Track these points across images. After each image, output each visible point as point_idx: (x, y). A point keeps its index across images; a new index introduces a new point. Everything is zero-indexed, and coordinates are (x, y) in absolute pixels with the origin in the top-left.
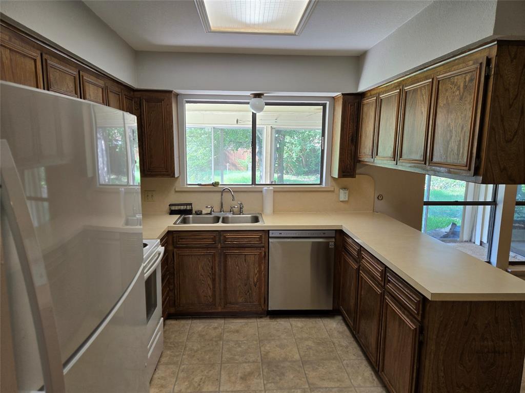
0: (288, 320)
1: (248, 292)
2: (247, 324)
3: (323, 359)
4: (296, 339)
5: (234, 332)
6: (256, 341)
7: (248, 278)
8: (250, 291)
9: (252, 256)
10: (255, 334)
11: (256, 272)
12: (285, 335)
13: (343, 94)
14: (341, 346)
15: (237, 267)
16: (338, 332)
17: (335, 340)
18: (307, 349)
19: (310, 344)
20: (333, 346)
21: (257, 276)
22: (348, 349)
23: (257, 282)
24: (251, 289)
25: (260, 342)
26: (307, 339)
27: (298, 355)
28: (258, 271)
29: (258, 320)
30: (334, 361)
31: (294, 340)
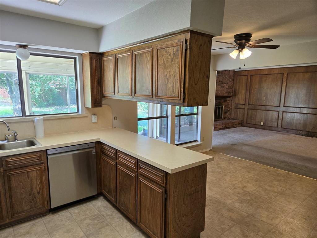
0: (67, 210)
1: (33, 200)
2: (34, 225)
3: (100, 229)
4: (77, 222)
5: (25, 235)
6: (46, 234)
7: (32, 189)
8: (34, 199)
9: (34, 173)
10: (44, 230)
11: (38, 183)
12: (68, 222)
13: (89, 52)
14: (108, 215)
15: (21, 183)
16: (103, 207)
17: (103, 213)
18: (87, 226)
19: (88, 222)
20: (103, 218)
21: (39, 186)
22: (113, 216)
23: (40, 190)
24: (35, 197)
25: (50, 234)
26: (85, 219)
27: (82, 232)
28: (40, 182)
29: (43, 218)
30: (107, 227)
31: (76, 223)
